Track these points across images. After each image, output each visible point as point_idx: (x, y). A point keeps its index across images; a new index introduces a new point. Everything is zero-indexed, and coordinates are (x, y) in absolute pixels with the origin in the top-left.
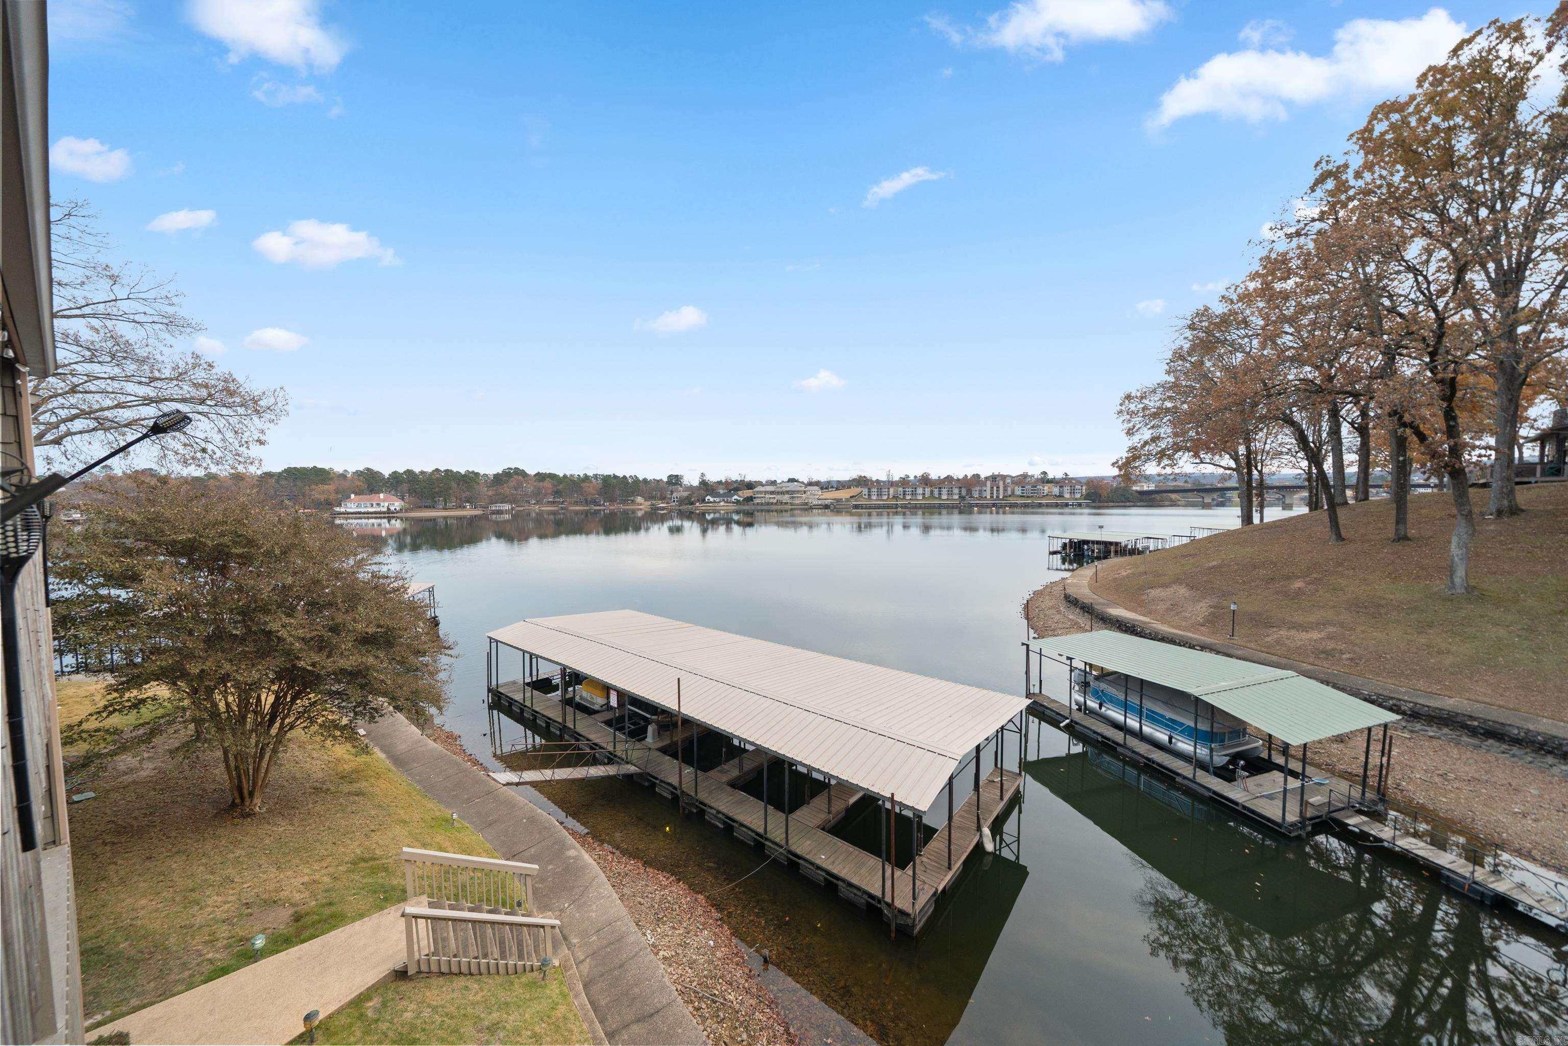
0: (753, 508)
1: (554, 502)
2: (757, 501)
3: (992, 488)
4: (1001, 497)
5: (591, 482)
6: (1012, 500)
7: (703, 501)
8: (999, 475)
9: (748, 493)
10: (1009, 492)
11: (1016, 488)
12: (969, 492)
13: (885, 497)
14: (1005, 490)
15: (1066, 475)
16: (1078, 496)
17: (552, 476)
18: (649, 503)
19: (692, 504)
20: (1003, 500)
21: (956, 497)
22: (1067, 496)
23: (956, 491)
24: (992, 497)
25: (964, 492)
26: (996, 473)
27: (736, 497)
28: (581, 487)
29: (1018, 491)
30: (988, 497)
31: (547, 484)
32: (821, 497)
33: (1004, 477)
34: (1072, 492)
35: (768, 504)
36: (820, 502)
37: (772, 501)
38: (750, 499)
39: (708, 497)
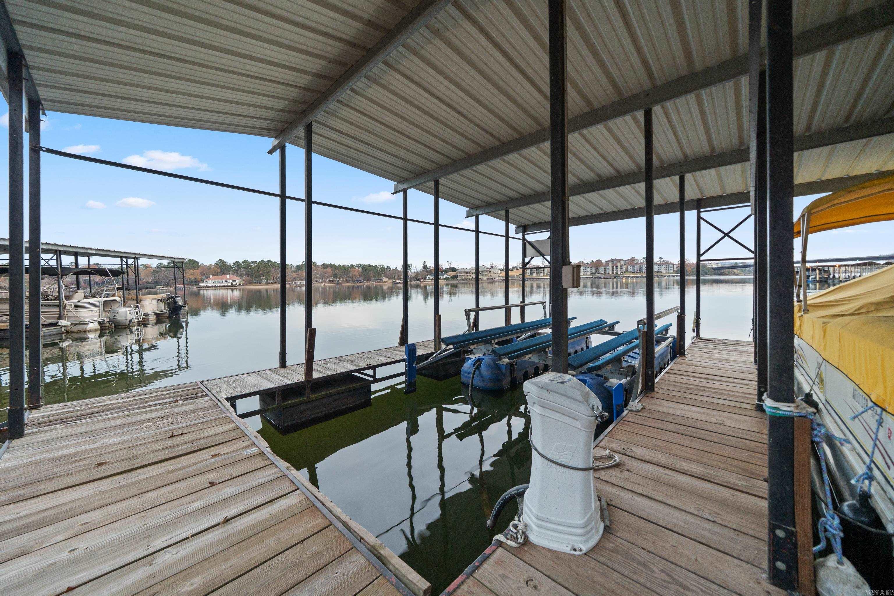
0: (457, 282)
1: (333, 281)
2: (459, 278)
3: (613, 267)
4: (619, 273)
5: (355, 268)
6: (626, 275)
7: (425, 278)
8: (616, 260)
9: (454, 273)
10: (624, 270)
11: (629, 267)
12: (597, 270)
13: (542, 275)
14: (621, 269)
15: (661, 258)
16: (671, 271)
17: (332, 266)
18: (391, 281)
19: (418, 280)
20: (620, 274)
21: (589, 273)
22: (664, 271)
23: (589, 269)
24: (613, 273)
25: (594, 270)
26: (614, 258)
27: (446, 276)
28: (349, 272)
29: (630, 269)
30: (611, 273)
31: (329, 270)
32: (500, 275)
33: (619, 261)
34: (667, 269)
35: (467, 279)
36: (500, 278)
37: (469, 277)
38: (455, 277)
39: (429, 276)
